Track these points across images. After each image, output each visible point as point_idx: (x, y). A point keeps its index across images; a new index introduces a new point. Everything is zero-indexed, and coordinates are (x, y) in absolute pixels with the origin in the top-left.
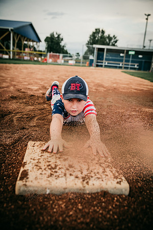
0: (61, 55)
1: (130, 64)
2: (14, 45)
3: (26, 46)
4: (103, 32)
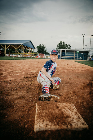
0: (45, 54)
1: (77, 57)
2: (23, 51)
3: (28, 51)
4: (64, 43)
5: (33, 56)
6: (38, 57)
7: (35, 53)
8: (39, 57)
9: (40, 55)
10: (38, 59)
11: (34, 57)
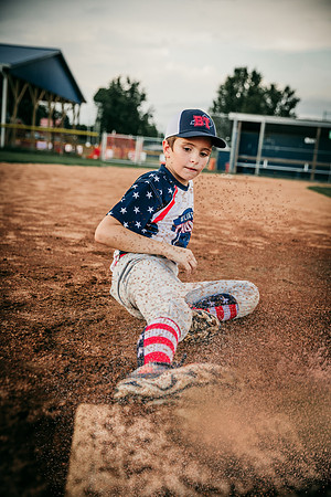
0: (140, 140)
2: (10, 110)
4: (256, 77)
5: (69, 148)
6: (97, 152)
7: (83, 128)
8: (108, 153)
9: (110, 143)
10: (99, 163)
11: (74, 155)
